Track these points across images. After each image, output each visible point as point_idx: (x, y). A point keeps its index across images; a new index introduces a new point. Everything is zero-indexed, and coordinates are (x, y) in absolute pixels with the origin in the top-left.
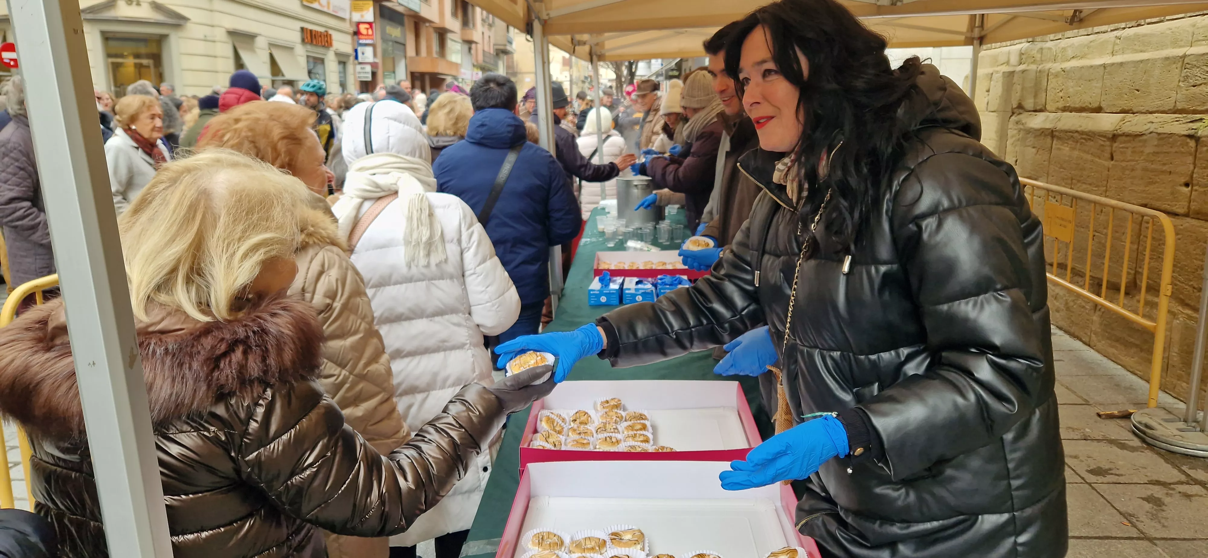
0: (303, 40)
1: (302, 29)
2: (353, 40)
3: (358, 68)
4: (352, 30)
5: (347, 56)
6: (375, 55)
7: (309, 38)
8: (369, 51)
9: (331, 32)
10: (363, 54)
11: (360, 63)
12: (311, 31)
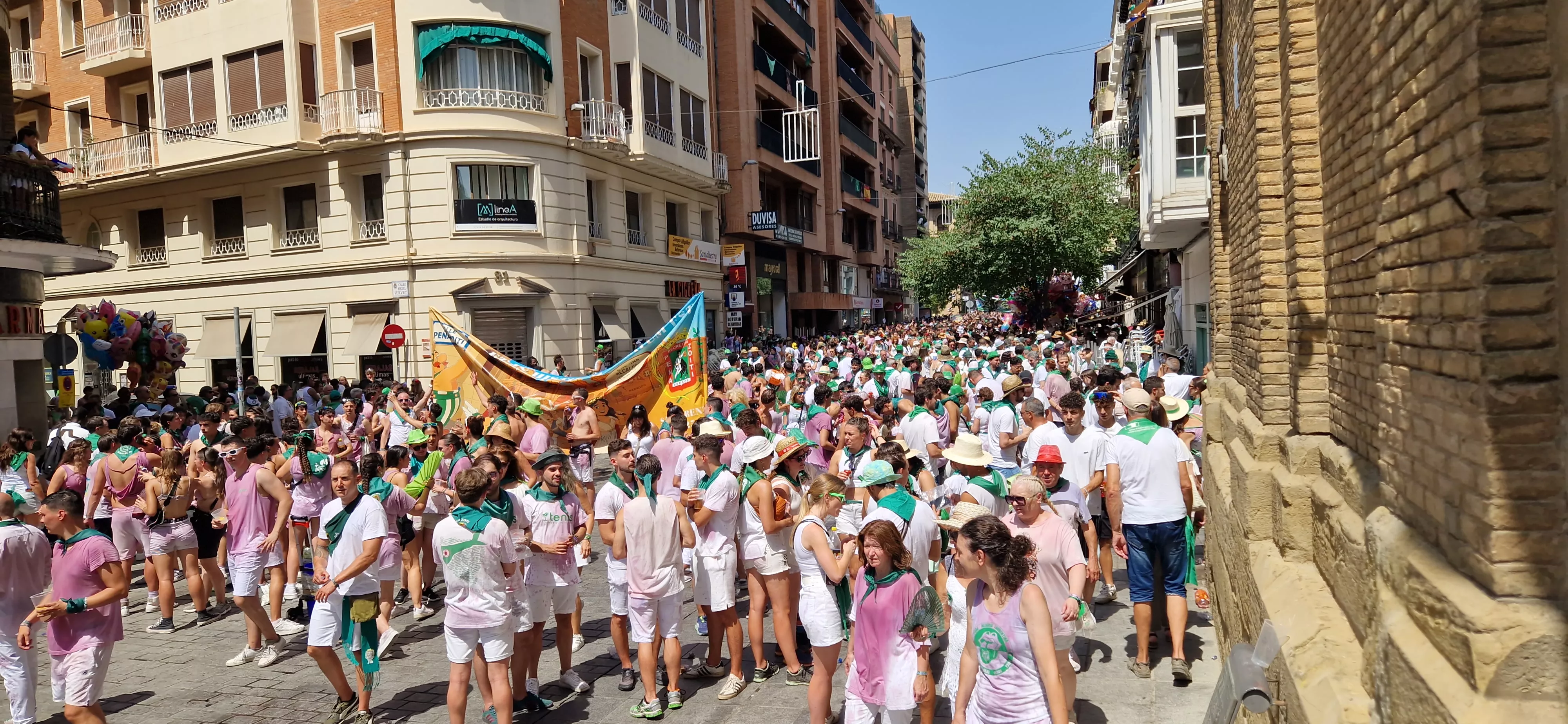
0: (667, 294)
1: (667, 283)
2: (724, 285)
3: (729, 314)
4: (721, 276)
5: (717, 303)
6: (747, 298)
7: (674, 291)
8: (740, 296)
9: (697, 280)
10: (734, 299)
11: (731, 310)
12: (676, 283)
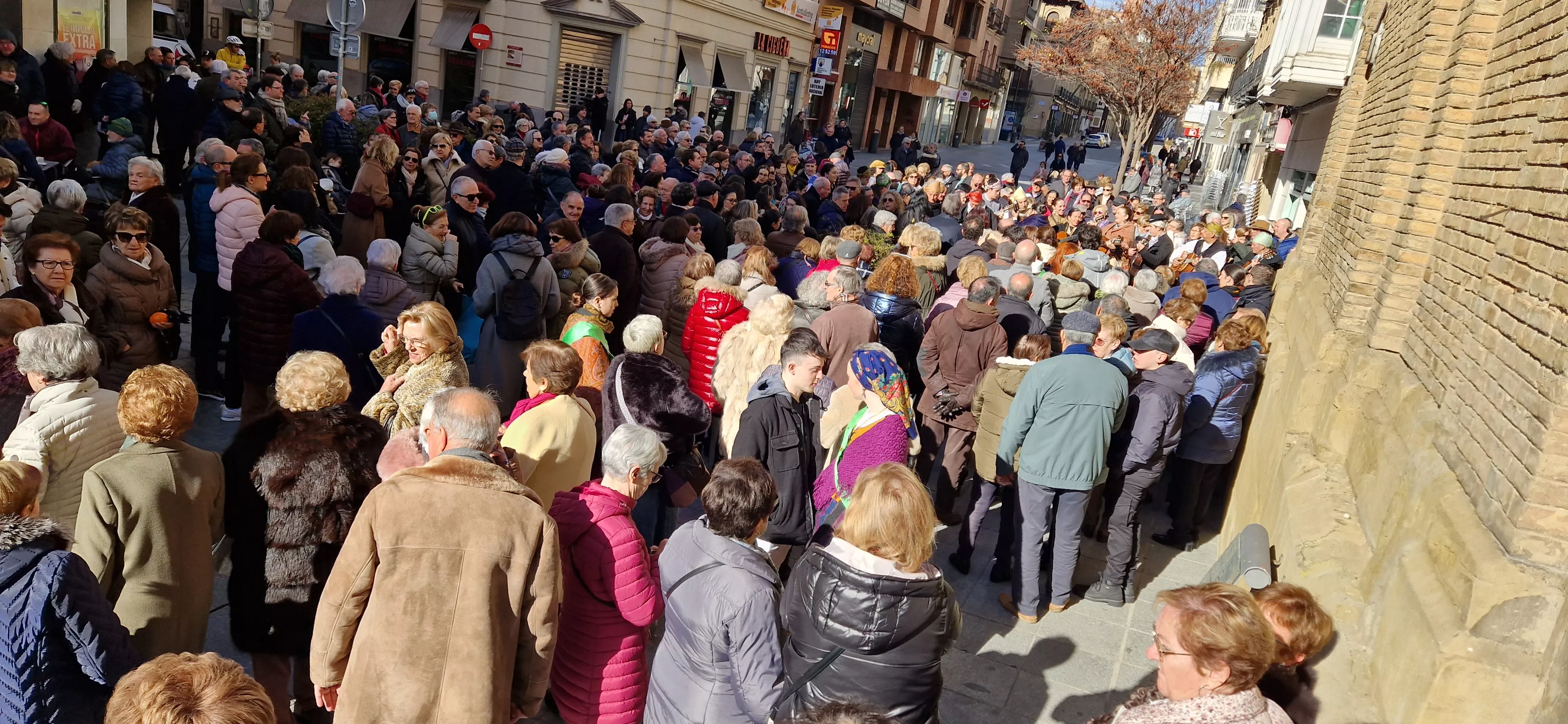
0: (755, 48)
1: (757, 34)
2: (813, 48)
3: (812, 80)
4: (813, 37)
5: (803, 66)
6: (835, 66)
7: (763, 45)
8: (828, 62)
9: (789, 38)
10: (821, 65)
11: (815, 76)
12: (767, 36)
